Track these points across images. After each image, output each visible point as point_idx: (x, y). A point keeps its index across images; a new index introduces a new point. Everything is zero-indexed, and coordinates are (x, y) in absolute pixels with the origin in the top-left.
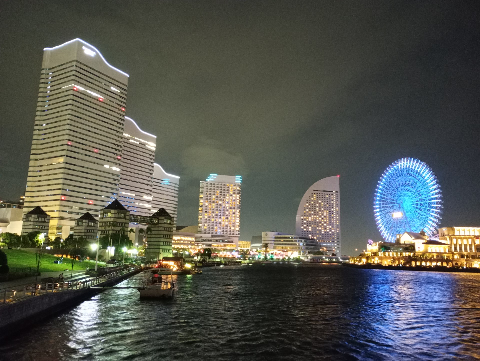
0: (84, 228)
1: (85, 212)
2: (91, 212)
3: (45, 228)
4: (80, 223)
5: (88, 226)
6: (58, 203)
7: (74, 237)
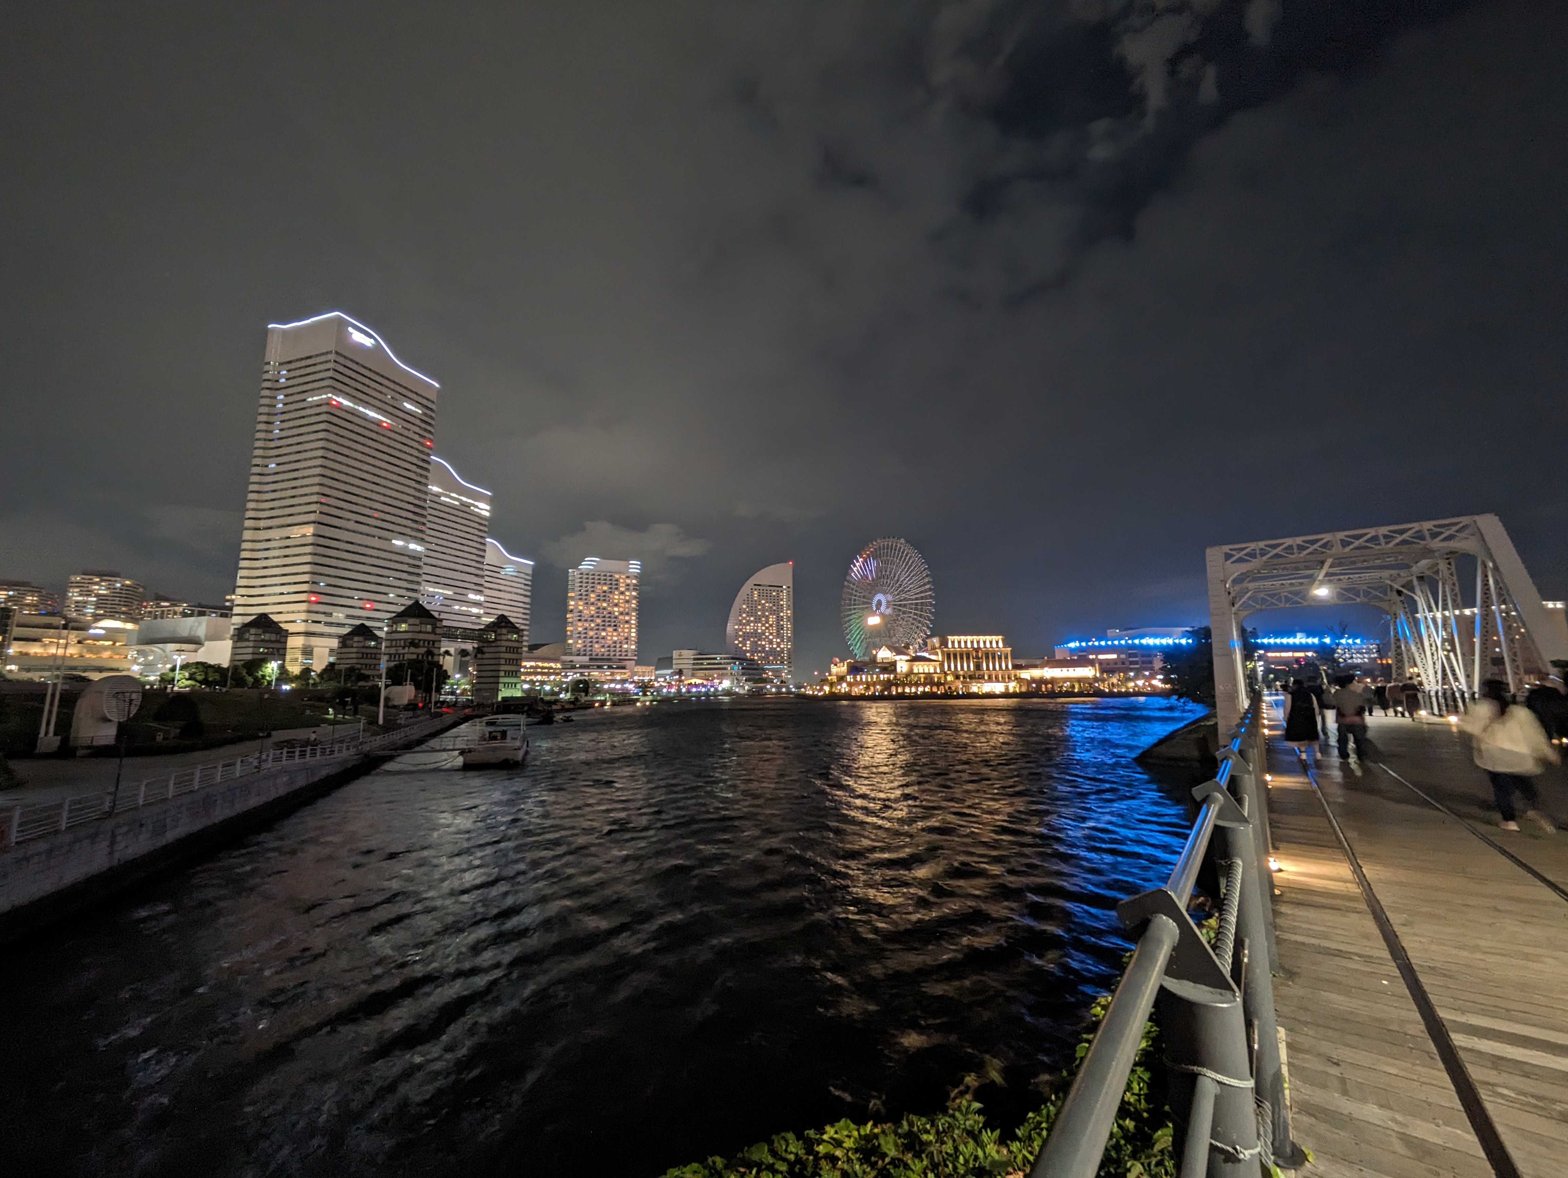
0: (354, 650)
1: (358, 622)
2: (368, 623)
3: (280, 652)
4: (349, 642)
5: (363, 647)
6: (304, 607)
7: (337, 667)
